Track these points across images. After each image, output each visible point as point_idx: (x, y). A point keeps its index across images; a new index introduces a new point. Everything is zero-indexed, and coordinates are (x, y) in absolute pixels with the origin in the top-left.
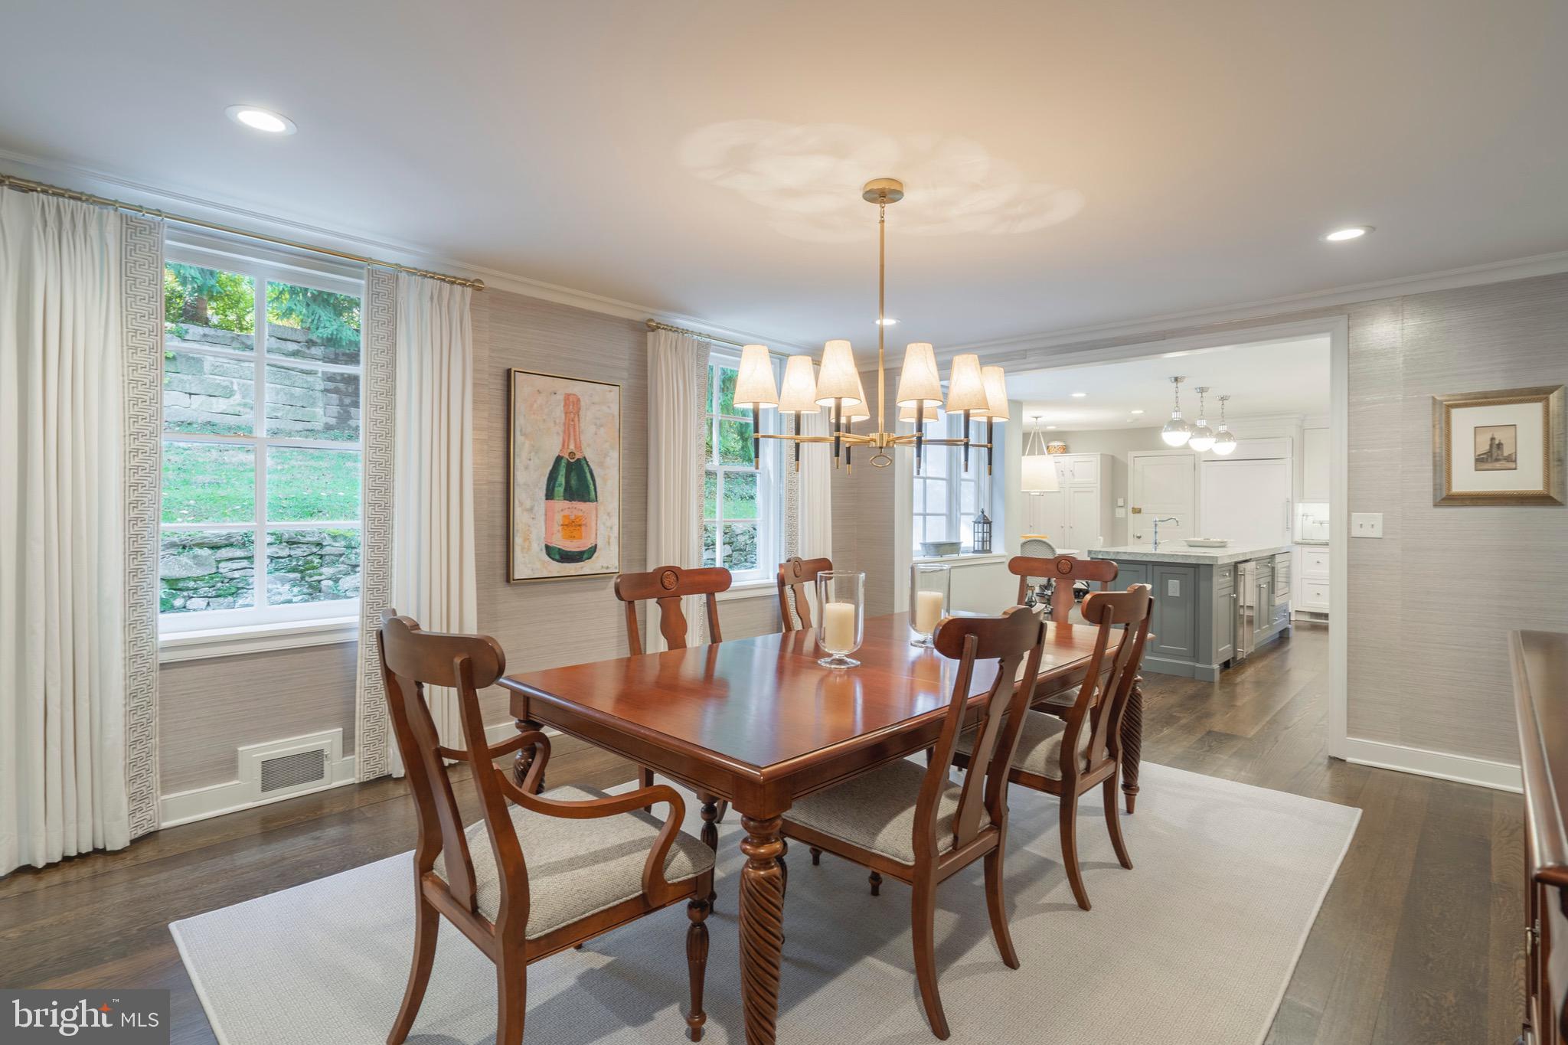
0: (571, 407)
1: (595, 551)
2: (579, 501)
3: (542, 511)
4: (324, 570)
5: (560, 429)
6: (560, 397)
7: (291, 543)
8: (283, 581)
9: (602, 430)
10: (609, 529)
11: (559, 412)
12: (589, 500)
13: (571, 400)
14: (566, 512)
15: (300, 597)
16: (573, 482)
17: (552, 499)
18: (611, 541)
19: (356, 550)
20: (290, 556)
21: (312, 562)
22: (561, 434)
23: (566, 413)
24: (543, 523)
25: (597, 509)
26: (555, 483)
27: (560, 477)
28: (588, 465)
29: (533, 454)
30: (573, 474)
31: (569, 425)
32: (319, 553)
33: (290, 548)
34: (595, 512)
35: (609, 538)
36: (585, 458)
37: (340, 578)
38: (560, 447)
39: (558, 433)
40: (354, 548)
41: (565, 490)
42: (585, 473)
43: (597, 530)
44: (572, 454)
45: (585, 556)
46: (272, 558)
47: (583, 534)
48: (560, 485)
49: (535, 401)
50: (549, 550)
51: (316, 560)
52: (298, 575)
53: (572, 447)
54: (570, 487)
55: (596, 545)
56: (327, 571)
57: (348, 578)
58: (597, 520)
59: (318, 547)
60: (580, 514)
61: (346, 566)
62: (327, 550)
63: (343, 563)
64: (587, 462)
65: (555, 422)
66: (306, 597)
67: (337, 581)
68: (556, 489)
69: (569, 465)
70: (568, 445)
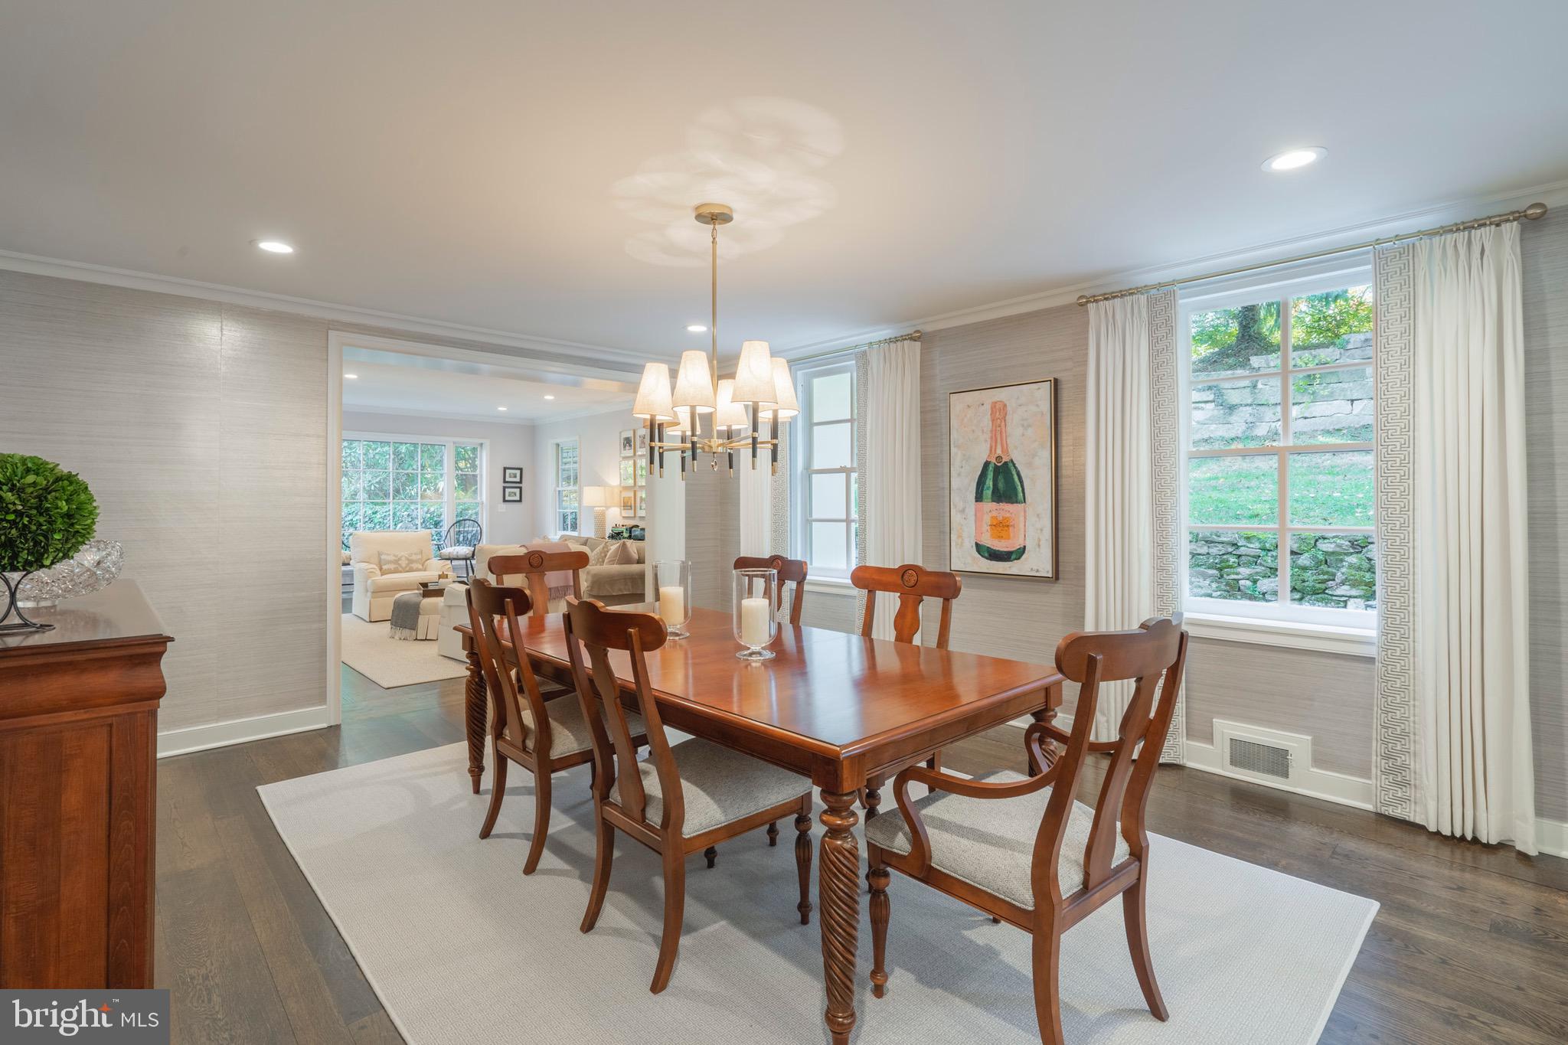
0: (998, 413)
1: (1024, 552)
2: (1007, 503)
3: (972, 512)
4: (1241, 570)
5: (988, 436)
6: (987, 407)
7: (1209, 542)
8: (1205, 576)
9: (1030, 430)
10: (1039, 531)
11: (987, 422)
12: (1017, 502)
13: (997, 407)
14: (994, 514)
15: (1219, 593)
16: (1001, 485)
17: (981, 501)
18: (1041, 543)
19: (1272, 553)
20: (1208, 554)
21: (1228, 561)
22: (989, 440)
23: (993, 421)
24: (973, 522)
25: (1025, 512)
26: (983, 487)
27: (988, 479)
28: (1015, 467)
29: (964, 462)
30: (1000, 477)
31: (996, 430)
32: (1234, 552)
33: (1209, 547)
34: (1022, 514)
35: (1039, 540)
36: (1012, 461)
37: (1259, 579)
38: (988, 452)
39: (986, 441)
40: (1269, 550)
41: (993, 492)
42: (1012, 475)
43: (1025, 531)
44: (999, 458)
45: (1013, 557)
46: (1194, 555)
47: (1011, 535)
48: (988, 488)
49: (966, 416)
50: (979, 548)
51: (1232, 560)
52: (1215, 572)
53: (999, 452)
54: (998, 489)
55: (1025, 547)
56: (1244, 571)
57: (1266, 581)
58: (1025, 522)
59: (1234, 548)
60: (1008, 515)
61: (1263, 568)
62: (1242, 551)
63: (1261, 564)
64: (1014, 465)
65: (983, 431)
66: (1225, 594)
67: (1255, 582)
68: (984, 492)
69: (997, 469)
70: (995, 450)
